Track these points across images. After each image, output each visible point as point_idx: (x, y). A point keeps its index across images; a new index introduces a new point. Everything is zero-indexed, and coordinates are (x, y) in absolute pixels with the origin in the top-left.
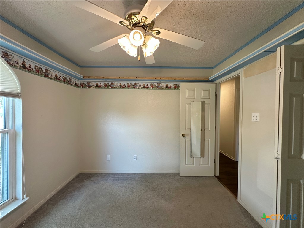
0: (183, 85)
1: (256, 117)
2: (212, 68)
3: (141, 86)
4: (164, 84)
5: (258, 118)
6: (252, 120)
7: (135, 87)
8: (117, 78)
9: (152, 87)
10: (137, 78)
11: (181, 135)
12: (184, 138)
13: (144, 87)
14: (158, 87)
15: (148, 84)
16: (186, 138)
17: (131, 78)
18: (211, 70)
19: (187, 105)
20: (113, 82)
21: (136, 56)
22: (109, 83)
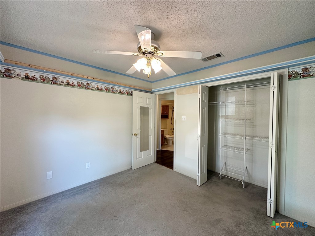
0: (134, 92)
1: (184, 118)
2: (152, 82)
3: (94, 87)
4: (117, 89)
5: (185, 119)
6: (182, 120)
7: (87, 87)
8: (67, 73)
9: (107, 90)
10: (93, 78)
11: (134, 135)
12: (136, 137)
13: (98, 89)
14: (112, 91)
15: (103, 86)
16: (137, 137)
17: (86, 77)
18: (150, 83)
19: (138, 110)
20: (56, 76)
22: (51, 77)
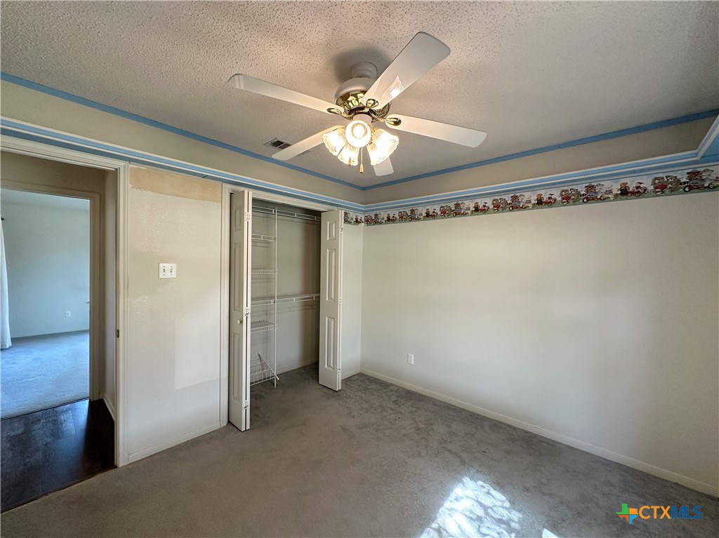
21: (355, 164)
